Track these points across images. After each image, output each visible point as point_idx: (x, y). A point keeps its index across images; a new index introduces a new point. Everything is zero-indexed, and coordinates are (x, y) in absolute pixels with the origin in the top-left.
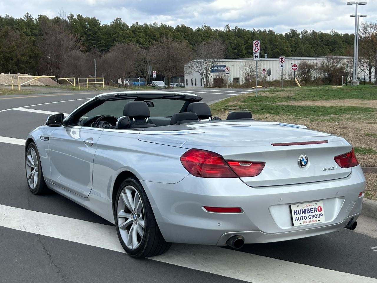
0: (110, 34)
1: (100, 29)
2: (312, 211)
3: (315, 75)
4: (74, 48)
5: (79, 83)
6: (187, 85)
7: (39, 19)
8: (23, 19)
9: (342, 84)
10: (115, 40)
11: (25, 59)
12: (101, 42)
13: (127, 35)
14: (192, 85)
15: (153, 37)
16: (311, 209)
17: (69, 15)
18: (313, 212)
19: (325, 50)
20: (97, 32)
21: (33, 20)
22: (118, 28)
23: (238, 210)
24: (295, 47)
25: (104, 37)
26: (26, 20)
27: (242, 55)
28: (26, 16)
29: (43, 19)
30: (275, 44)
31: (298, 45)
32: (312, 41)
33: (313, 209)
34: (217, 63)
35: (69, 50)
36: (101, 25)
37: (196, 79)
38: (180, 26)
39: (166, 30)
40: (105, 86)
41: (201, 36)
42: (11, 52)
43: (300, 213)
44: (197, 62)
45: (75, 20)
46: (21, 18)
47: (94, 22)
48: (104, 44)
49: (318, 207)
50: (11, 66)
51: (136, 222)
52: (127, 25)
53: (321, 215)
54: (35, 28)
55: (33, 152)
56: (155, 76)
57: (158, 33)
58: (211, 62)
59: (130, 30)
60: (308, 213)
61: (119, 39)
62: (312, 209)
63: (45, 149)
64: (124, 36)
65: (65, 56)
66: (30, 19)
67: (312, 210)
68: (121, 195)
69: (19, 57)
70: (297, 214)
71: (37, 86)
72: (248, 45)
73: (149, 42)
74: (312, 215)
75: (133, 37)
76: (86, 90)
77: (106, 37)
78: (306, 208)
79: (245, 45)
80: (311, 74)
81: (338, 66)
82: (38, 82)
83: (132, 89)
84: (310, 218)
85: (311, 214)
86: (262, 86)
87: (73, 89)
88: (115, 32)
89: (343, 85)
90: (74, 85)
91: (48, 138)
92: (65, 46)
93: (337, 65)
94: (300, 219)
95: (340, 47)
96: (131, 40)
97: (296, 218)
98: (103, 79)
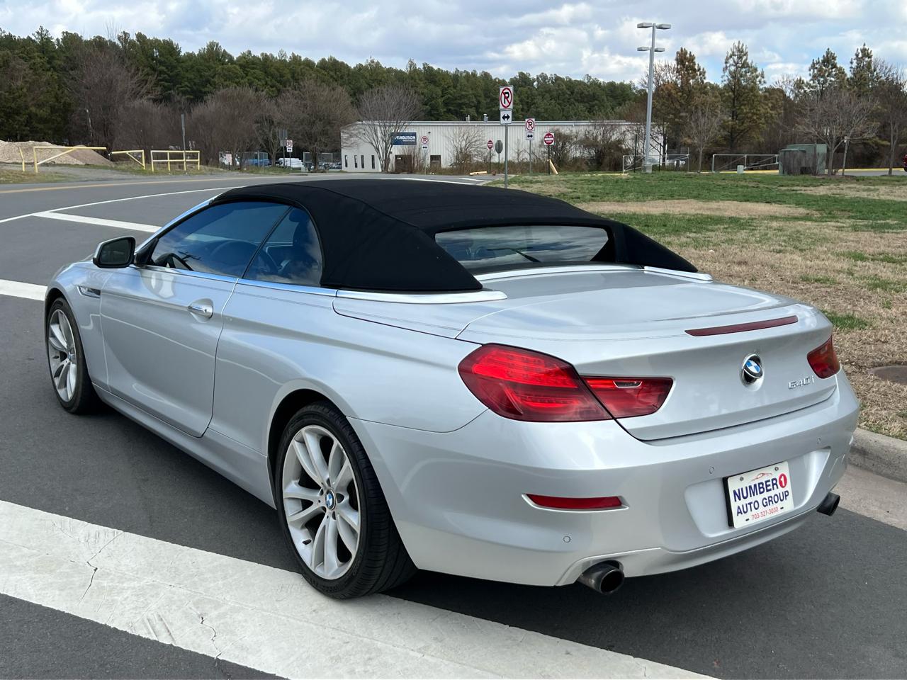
0: (198, 71)
1: (181, 61)
2: (769, 488)
3: (575, 152)
4: (135, 95)
5: (153, 161)
6: (346, 166)
7: (64, 39)
8: (33, 38)
9: (622, 170)
10: (208, 81)
11: (43, 112)
12: (183, 85)
13: (231, 73)
14: (356, 166)
15: (279, 79)
16: (766, 482)
17: (120, 34)
18: (770, 490)
19: (577, 109)
20: (176, 67)
21: (53, 40)
22: (213, 60)
23: (615, 502)
24: (527, 103)
25: (188, 75)
26: (38, 41)
27: (438, 114)
28: (38, 33)
29: (71, 40)
30: (494, 96)
31: (532, 100)
32: (555, 93)
33: (770, 483)
34: (404, 127)
35: (126, 97)
36: (182, 54)
37: (362, 157)
38: (327, 59)
39: (302, 66)
40: (202, 166)
41: (366, 78)
42: (14, 99)
43: (745, 495)
44: (369, 125)
45: (132, 44)
46: (29, 37)
47: (169, 49)
48: (189, 89)
49: (780, 477)
50: (17, 127)
51: (332, 512)
52: (229, 55)
53: (786, 494)
54: (56, 56)
55: (64, 319)
56: (290, 149)
57: (288, 71)
58: (393, 125)
59: (235, 64)
60: (761, 493)
61: (216, 80)
62: (768, 483)
63: (91, 315)
64: (225, 75)
65: (121, 109)
66: (47, 39)
67: (769, 485)
68: (292, 446)
69: (33, 109)
70: (740, 499)
71: (69, 165)
72: (449, 98)
73: (272, 87)
74: (769, 497)
75: (242, 78)
76: (166, 173)
77: (192, 76)
78: (757, 482)
79: (442, 97)
80: (568, 152)
81: (614, 138)
82: (69, 157)
83: (252, 172)
84: (765, 504)
85: (766, 495)
86: (486, 172)
87: (141, 172)
88: (209, 68)
89: (624, 171)
90: (144, 165)
91: (98, 292)
92: (119, 89)
93: (611, 137)
94: (745, 510)
95: (603, 106)
96: (239, 82)
97: (739, 508)
98: (197, 153)
